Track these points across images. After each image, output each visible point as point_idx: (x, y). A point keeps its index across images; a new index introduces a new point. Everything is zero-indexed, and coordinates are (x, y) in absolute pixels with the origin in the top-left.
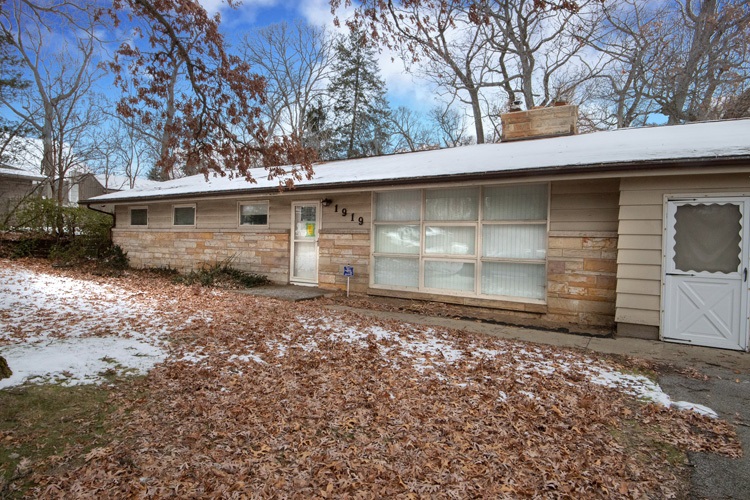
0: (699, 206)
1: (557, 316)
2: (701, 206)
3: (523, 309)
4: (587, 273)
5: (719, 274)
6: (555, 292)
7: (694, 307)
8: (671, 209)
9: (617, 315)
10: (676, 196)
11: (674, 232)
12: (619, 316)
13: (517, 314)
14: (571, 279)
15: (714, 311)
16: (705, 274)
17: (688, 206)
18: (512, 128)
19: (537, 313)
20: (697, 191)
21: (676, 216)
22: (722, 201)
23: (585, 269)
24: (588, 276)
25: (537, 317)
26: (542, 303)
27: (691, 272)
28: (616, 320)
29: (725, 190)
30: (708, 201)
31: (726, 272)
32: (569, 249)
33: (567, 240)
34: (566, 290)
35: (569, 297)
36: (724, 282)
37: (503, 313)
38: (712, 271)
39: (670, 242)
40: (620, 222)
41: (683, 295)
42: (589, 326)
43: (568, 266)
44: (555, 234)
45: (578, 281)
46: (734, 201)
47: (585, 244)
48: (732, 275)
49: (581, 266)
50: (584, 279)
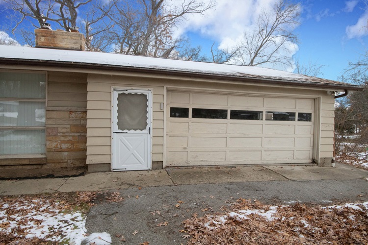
0: (128, 94)
1: (53, 164)
2: (130, 94)
3: (28, 163)
4: (72, 134)
5: (138, 131)
6: (52, 149)
7: (127, 150)
8: (115, 95)
9: (87, 160)
10: (118, 88)
11: (117, 108)
12: (89, 161)
13: (24, 167)
14: (62, 138)
15: (137, 151)
16: (132, 131)
17: (124, 94)
18: (43, 39)
19: (40, 164)
20: (128, 85)
21: (118, 99)
22: (139, 92)
23: (71, 132)
24: (73, 136)
25: (39, 167)
26: (43, 156)
27: (126, 131)
28: (87, 163)
29: (141, 86)
30: (133, 92)
31: (141, 130)
32: (60, 119)
33: (59, 113)
34: (59, 146)
35: (61, 151)
36: (141, 135)
37: (13, 168)
38: (135, 130)
39: (115, 114)
40: (88, 102)
41: (122, 144)
42: (73, 168)
43: (60, 130)
44: (51, 109)
45: (66, 139)
46: (145, 92)
47: (71, 116)
48: (144, 131)
49: (68, 130)
50: (70, 138)
